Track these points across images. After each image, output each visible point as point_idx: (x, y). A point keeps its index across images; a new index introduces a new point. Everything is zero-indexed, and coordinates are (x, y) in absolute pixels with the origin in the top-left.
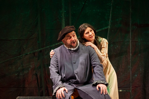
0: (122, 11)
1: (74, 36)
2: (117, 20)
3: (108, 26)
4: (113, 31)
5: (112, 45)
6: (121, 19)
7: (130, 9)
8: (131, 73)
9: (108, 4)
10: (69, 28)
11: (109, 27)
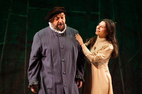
0: (17, 28)
1: (62, 18)
2: (13, 36)
3: (4, 41)
4: (8, 47)
5: (6, 62)
6: (17, 35)
7: (27, 26)
8: (24, 91)
9: (4, 19)
10: (58, 9)
11: (4, 43)
